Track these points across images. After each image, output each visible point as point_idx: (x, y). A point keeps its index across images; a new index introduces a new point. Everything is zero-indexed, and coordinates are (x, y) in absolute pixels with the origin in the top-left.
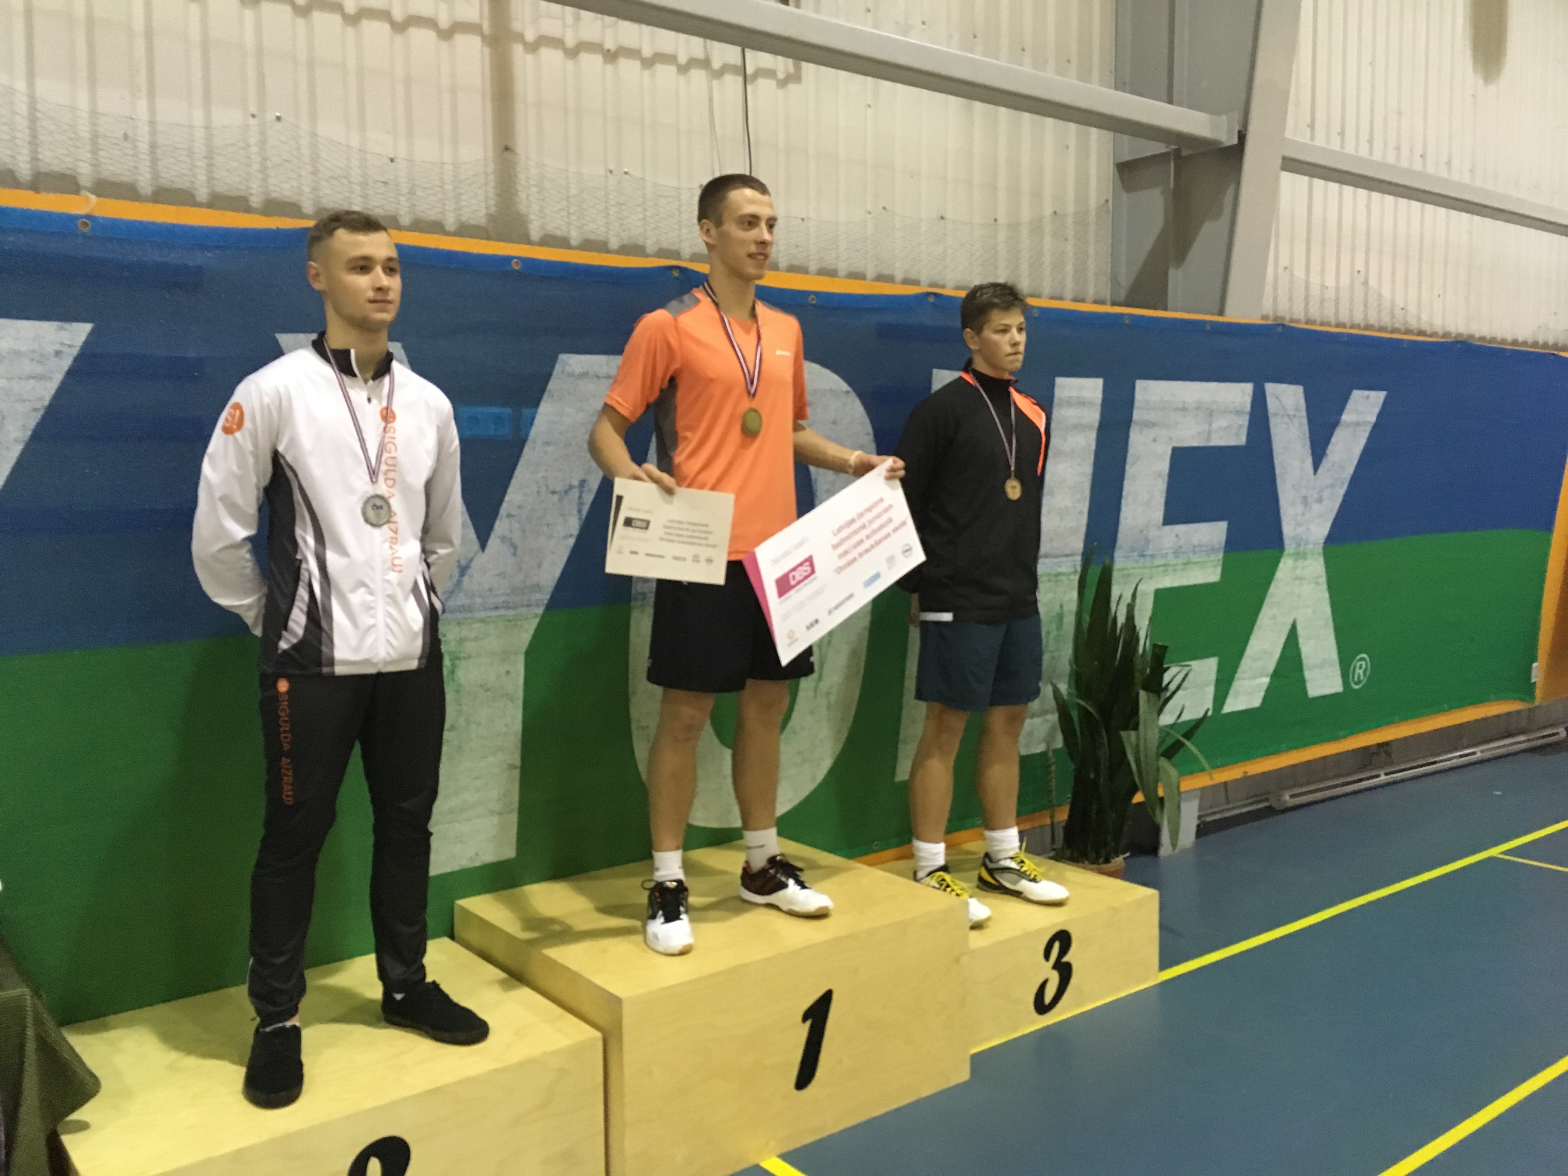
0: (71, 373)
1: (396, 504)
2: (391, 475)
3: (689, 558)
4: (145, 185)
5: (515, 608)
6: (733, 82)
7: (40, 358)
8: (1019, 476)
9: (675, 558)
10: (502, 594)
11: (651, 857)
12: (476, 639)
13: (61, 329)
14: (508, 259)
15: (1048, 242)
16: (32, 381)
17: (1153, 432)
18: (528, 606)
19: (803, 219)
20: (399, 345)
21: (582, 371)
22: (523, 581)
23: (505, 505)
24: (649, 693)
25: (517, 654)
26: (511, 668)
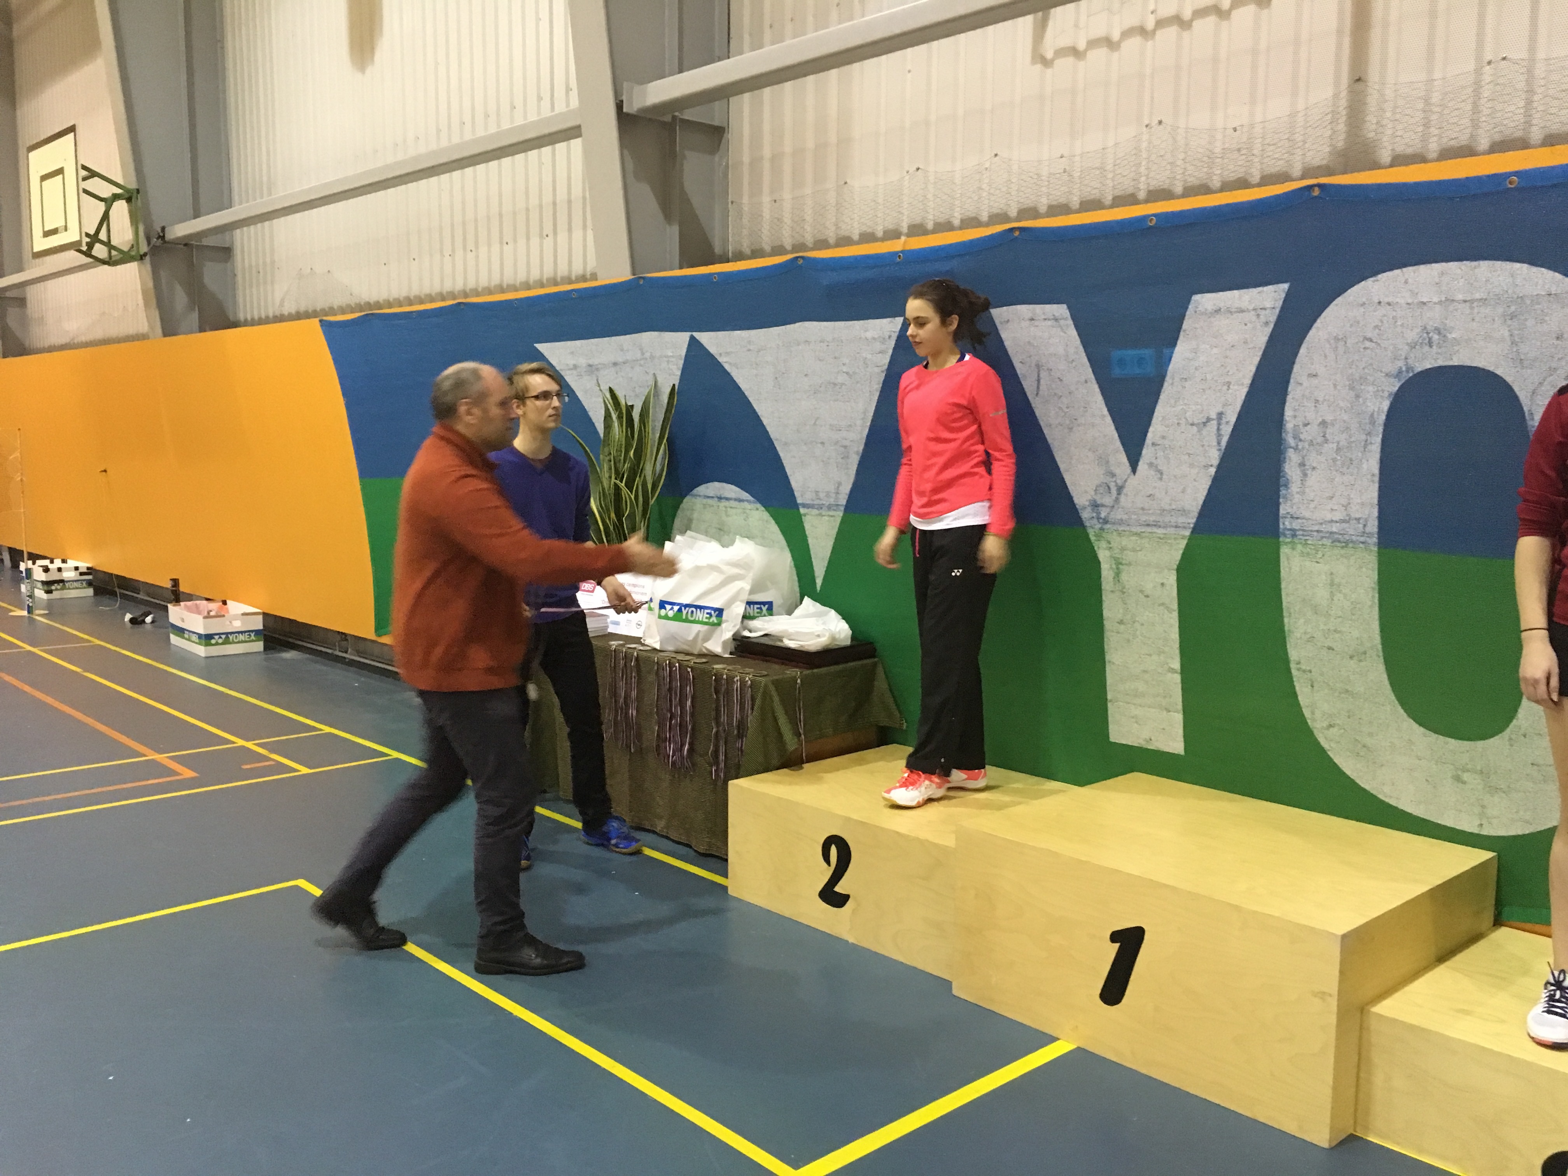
0: (894, 351)
5: (1165, 527)
7: (883, 341)
10: (1153, 514)
13: (891, 322)
16: (880, 354)
18: (1176, 527)
20: (1065, 306)
21: (1215, 308)
22: (1170, 505)
23: (1150, 435)
24: (1308, 636)
25: (1169, 570)
26: (1165, 581)
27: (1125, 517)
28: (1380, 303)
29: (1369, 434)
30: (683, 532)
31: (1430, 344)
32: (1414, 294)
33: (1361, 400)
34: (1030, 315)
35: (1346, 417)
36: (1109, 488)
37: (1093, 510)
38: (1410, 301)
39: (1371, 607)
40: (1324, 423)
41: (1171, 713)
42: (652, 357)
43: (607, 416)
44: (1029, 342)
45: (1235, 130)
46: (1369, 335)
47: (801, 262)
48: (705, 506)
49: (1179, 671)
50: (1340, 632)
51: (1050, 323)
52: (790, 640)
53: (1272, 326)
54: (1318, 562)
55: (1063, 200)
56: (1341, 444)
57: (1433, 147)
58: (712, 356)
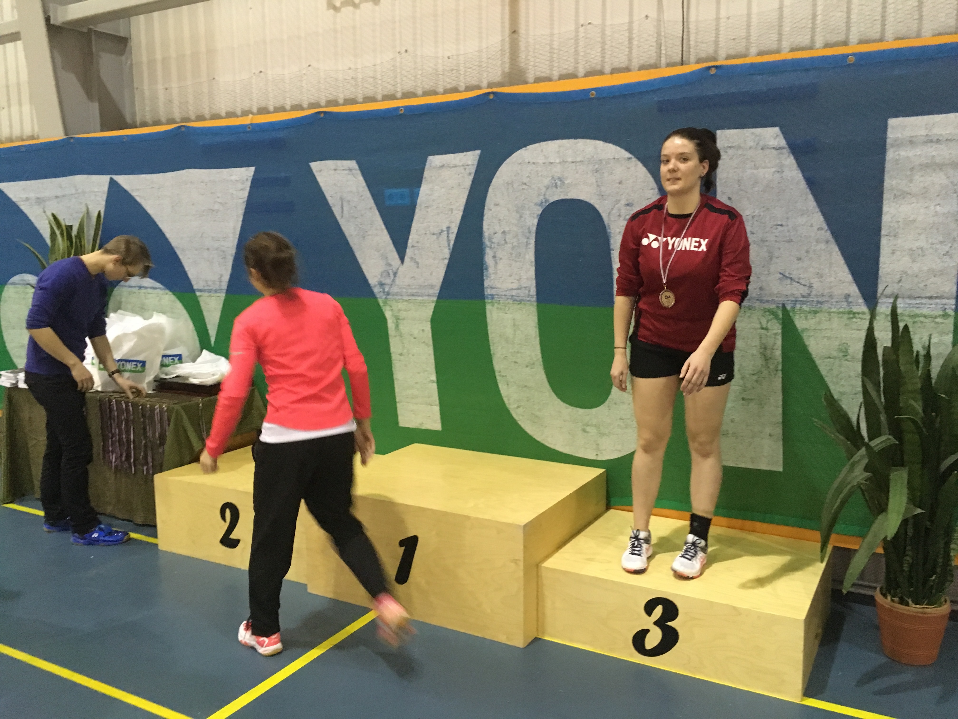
0: (251, 187)
5: (422, 296)
7: (243, 182)
10: (415, 288)
12: (406, 310)
13: (247, 170)
16: (242, 191)
18: (429, 296)
20: (354, 162)
21: (441, 164)
22: (424, 283)
23: (410, 241)
24: (504, 356)
25: (426, 321)
26: (424, 328)
27: (399, 291)
28: (529, 163)
29: (528, 238)
30: (115, 311)
31: (556, 186)
32: (546, 157)
33: (523, 219)
34: (333, 167)
35: (515, 229)
36: (389, 274)
37: (380, 287)
38: (544, 161)
39: (535, 337)
40: (504, 232)
41: (433, 407)
42: (84, 192)
43: (53, 234)
44: (335, 184)
45: (449, 58)
46: (525, 181)
47: (183, 129)
48: (130, 293)
49: (436, 381)
50: (520, 353)
51: (347, 172)
52: (194, 378)
53: (473, 175)
54: (506, 313)
55: (353, 96)
56: (514, 244)
57: (556, 74)
58: (125, 191)
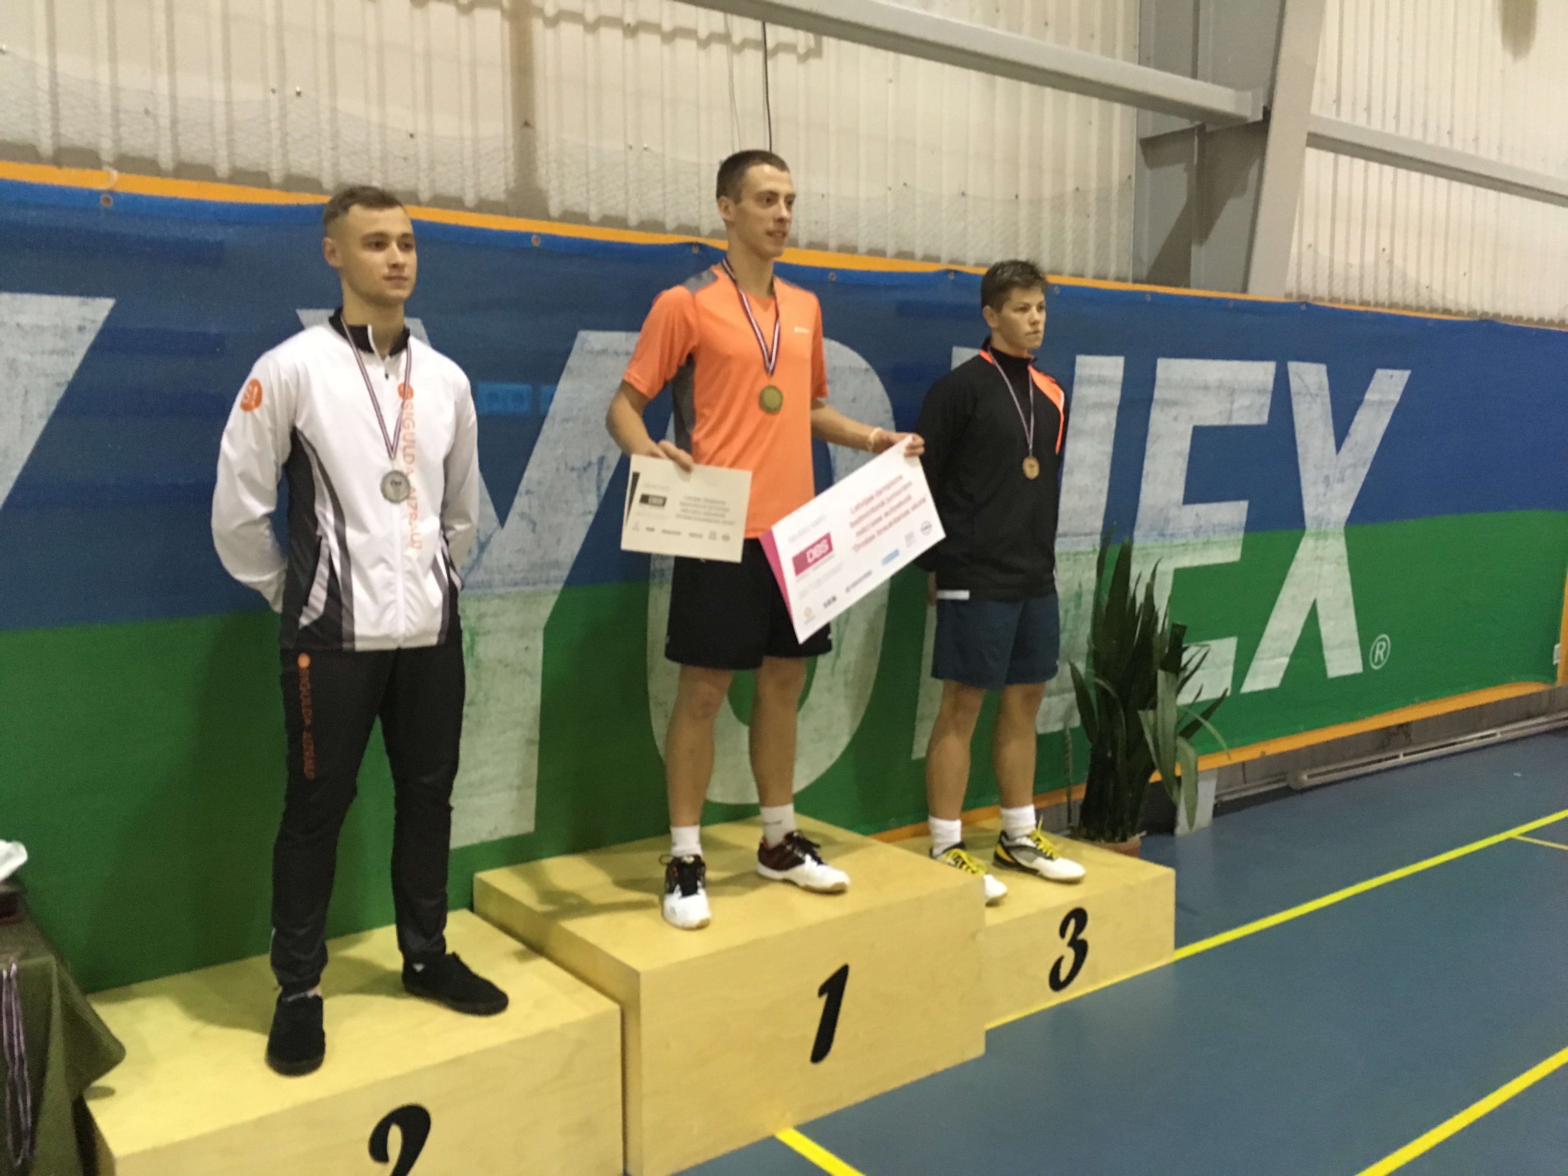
0: (95, 349)
1: (414, 480)
2: (409, 451)
3: (706, 535)
4: (166, 160)
5: (534, 584)
6: (754, 57)
7: (64, 333)
8: (1037, 455)
9: (692, 535)
10: (521, 571)
11: (668, 832)
12: (496, 615)
13: (84, 304)
14: (528, 236)
15: (1069, 220)
16: (55, 356)
17: (1174, 411)
18: (547, 582)
19: (823, 196)
21: (601, 347)
22: (542, 558)
25: (536, 631)
26: (529, 645)
27: (487, 578)
41: (523, 790)
49: (537, 740)
